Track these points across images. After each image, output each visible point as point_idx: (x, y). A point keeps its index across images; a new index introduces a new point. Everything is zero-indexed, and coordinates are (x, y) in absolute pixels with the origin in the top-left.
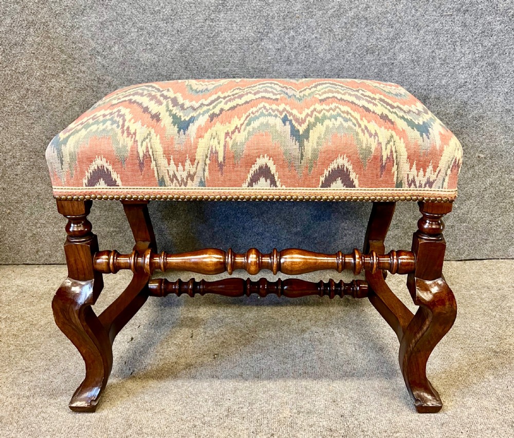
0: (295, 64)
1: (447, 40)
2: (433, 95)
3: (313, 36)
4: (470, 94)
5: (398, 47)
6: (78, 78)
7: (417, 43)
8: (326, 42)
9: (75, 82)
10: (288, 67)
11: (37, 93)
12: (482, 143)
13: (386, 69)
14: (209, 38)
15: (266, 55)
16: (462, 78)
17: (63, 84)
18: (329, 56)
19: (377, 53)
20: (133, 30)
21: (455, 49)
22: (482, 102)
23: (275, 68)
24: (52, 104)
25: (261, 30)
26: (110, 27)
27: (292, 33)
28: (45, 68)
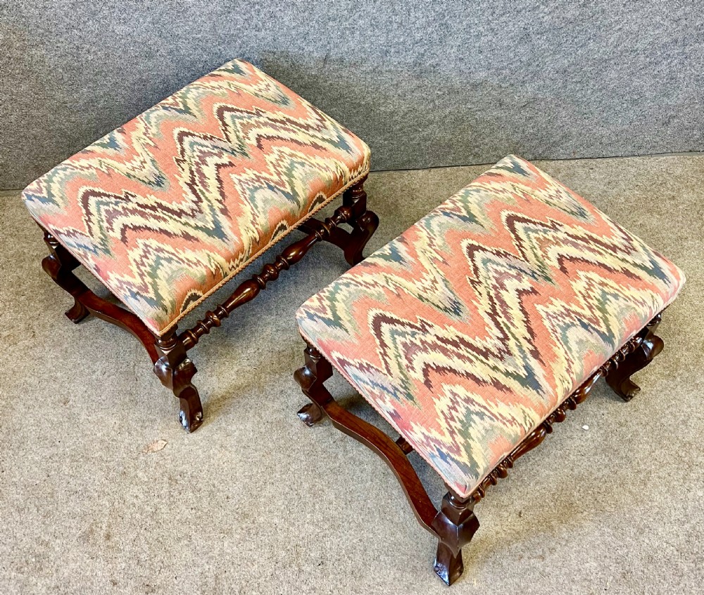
0: (263, 31)
1: (402, 9)
2: (393, 50)
3: (278, 9)
4: (426, 47)
5: (357, 15)
6: (57, 47)
7: (374, 11)
8: (290, 13)
9: (56, 50)
10: (257, 33)
11: (18, 60)
12: (440, 84)
13: (347, 32)
14: (179, 12)
15: (236, 25)
16: (418, 36)
17: (43, 52)
18: (294, 24)
19: (338, 20)
20: (104, 8)
21: (409, 15)
22: (438, 53)
23: (245, 34)
24: (35, 68)
25: (228, 5)
26: (82, 7)
27: (257, 7)
28: (24, 40)
